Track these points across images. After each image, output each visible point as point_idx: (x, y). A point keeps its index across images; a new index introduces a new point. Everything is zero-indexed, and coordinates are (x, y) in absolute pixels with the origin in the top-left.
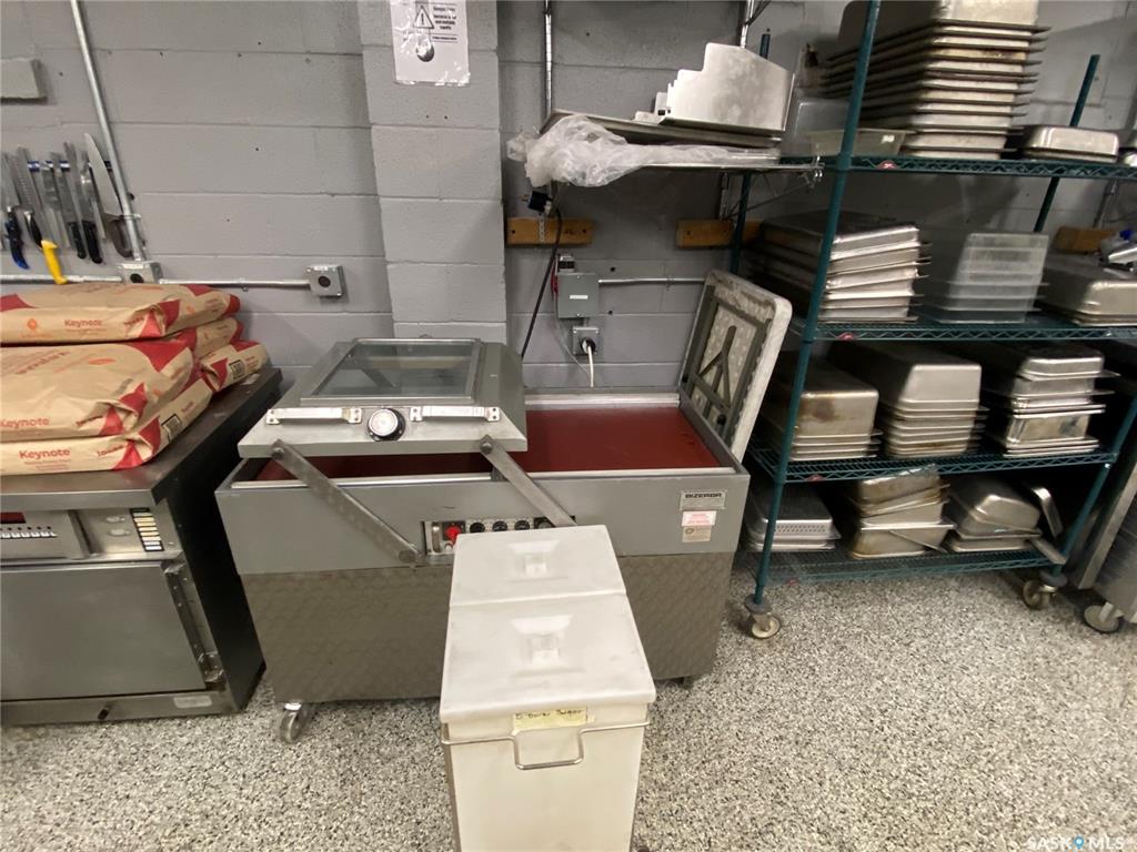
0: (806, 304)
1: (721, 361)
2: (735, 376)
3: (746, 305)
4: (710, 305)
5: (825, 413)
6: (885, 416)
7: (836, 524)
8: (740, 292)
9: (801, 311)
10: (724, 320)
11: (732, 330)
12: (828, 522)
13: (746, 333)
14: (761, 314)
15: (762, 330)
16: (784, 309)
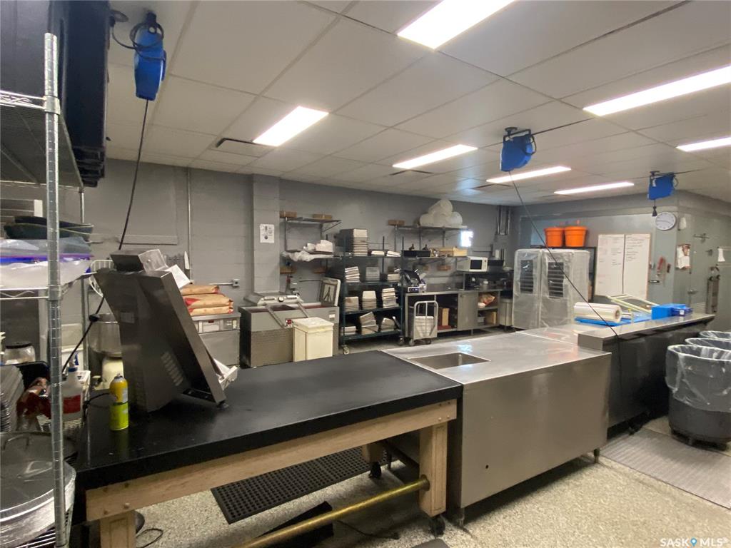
0: (343, 280)
1: (328, 295)
2: (332, 296)
3: (332, 283)
4: (322, 285)
5: (350, 301)
6: (361, 301)
7: (357, 328)
8: (330, 280)
9: (342, 282)
10: (327, 287)
11: (329, 288)
12: (355, 327)
13: (333, 287)
14: (335, 283)
15: (336, 286)
16: (339, 281)
